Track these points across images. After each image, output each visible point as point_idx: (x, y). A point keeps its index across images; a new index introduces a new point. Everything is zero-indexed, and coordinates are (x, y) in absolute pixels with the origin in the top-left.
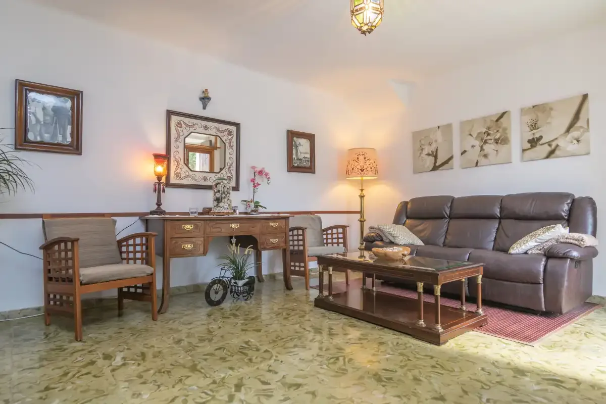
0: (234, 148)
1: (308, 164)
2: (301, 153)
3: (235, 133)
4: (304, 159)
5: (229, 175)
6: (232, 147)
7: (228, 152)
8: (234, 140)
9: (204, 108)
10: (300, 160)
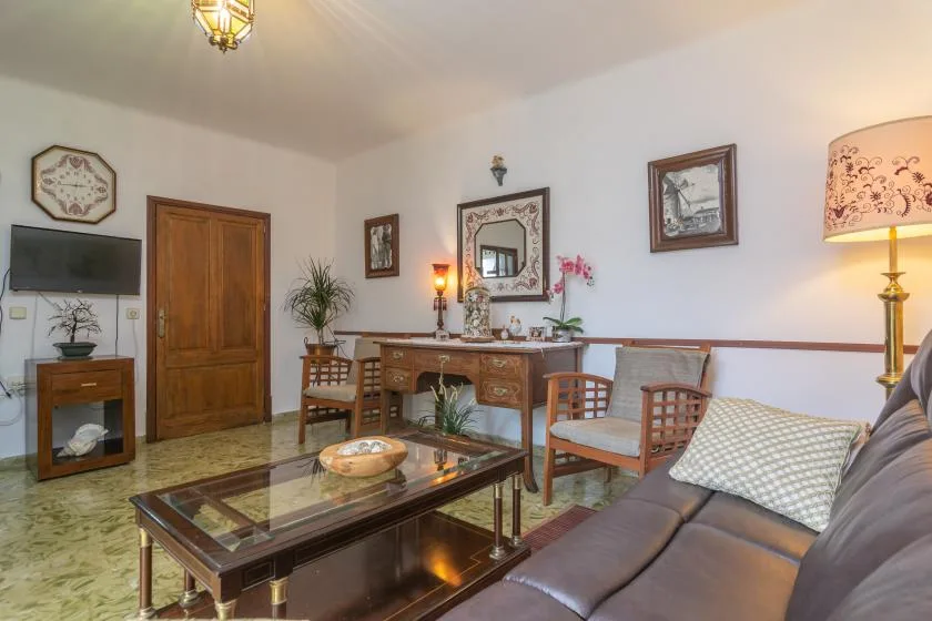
0: (540, 232)
1: (717, 225)
2: (688, 203)
3: (540, 208)
4: (699, 215)
5: (533, 276)
6: (535, 230)
7: (529, 239)
8: (540, 218)
9: (500, 183)
10: (690, 218)
